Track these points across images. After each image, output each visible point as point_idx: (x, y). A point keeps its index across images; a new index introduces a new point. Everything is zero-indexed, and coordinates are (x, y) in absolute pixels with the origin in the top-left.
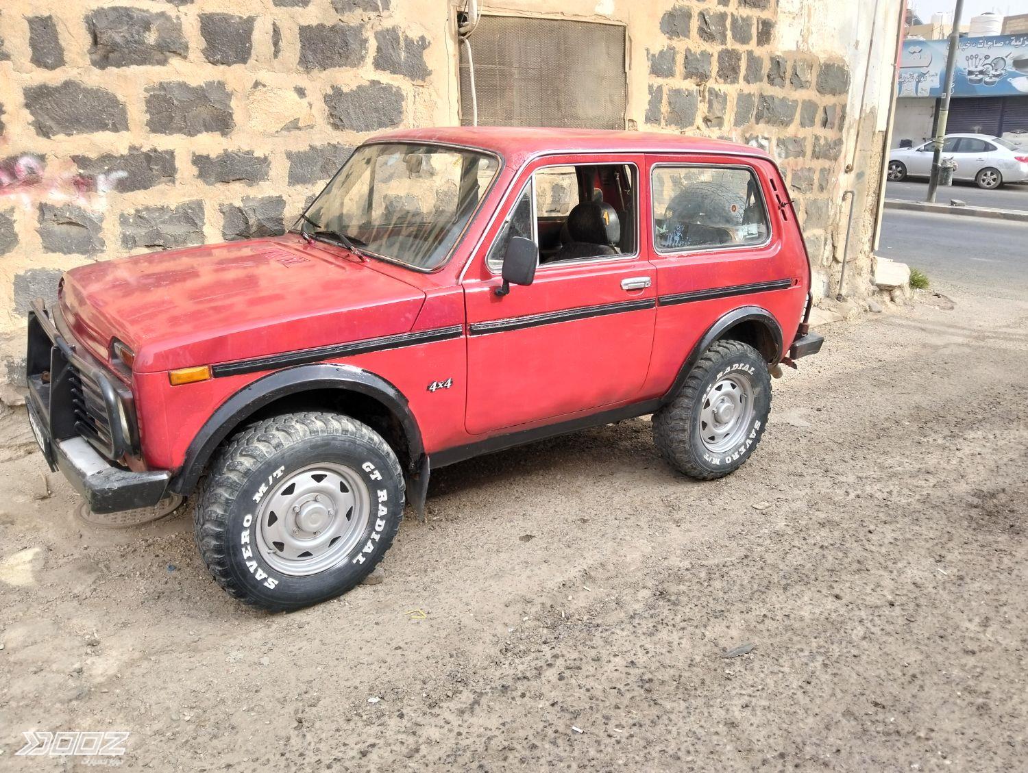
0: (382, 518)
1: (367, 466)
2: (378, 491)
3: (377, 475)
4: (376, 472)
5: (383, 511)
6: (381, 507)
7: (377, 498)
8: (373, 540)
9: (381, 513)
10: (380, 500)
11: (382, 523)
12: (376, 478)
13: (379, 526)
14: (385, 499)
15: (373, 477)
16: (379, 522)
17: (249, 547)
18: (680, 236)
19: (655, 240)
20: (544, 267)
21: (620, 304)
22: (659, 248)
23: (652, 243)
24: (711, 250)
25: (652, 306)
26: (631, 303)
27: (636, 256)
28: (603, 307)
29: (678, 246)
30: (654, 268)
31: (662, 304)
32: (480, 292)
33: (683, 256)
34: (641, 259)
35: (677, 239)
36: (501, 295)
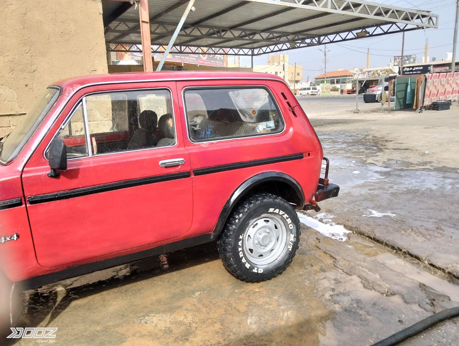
18: (211, 131)
19: (191, 134)
20: (95, 156)
21: (160, 177)
22: (195, 139)
23: (187, 136)
24: (237, 139)
25: (189, 176)
26: (170, 175)
27: (174, 145)
28: (145, 179)
29: (210, 138)
30: (187, 152)
31: (196, 174)
32: (35, 176)
33: (213, 143)
34: (178, 147)
35: (209, 133)
36: (52, 176)
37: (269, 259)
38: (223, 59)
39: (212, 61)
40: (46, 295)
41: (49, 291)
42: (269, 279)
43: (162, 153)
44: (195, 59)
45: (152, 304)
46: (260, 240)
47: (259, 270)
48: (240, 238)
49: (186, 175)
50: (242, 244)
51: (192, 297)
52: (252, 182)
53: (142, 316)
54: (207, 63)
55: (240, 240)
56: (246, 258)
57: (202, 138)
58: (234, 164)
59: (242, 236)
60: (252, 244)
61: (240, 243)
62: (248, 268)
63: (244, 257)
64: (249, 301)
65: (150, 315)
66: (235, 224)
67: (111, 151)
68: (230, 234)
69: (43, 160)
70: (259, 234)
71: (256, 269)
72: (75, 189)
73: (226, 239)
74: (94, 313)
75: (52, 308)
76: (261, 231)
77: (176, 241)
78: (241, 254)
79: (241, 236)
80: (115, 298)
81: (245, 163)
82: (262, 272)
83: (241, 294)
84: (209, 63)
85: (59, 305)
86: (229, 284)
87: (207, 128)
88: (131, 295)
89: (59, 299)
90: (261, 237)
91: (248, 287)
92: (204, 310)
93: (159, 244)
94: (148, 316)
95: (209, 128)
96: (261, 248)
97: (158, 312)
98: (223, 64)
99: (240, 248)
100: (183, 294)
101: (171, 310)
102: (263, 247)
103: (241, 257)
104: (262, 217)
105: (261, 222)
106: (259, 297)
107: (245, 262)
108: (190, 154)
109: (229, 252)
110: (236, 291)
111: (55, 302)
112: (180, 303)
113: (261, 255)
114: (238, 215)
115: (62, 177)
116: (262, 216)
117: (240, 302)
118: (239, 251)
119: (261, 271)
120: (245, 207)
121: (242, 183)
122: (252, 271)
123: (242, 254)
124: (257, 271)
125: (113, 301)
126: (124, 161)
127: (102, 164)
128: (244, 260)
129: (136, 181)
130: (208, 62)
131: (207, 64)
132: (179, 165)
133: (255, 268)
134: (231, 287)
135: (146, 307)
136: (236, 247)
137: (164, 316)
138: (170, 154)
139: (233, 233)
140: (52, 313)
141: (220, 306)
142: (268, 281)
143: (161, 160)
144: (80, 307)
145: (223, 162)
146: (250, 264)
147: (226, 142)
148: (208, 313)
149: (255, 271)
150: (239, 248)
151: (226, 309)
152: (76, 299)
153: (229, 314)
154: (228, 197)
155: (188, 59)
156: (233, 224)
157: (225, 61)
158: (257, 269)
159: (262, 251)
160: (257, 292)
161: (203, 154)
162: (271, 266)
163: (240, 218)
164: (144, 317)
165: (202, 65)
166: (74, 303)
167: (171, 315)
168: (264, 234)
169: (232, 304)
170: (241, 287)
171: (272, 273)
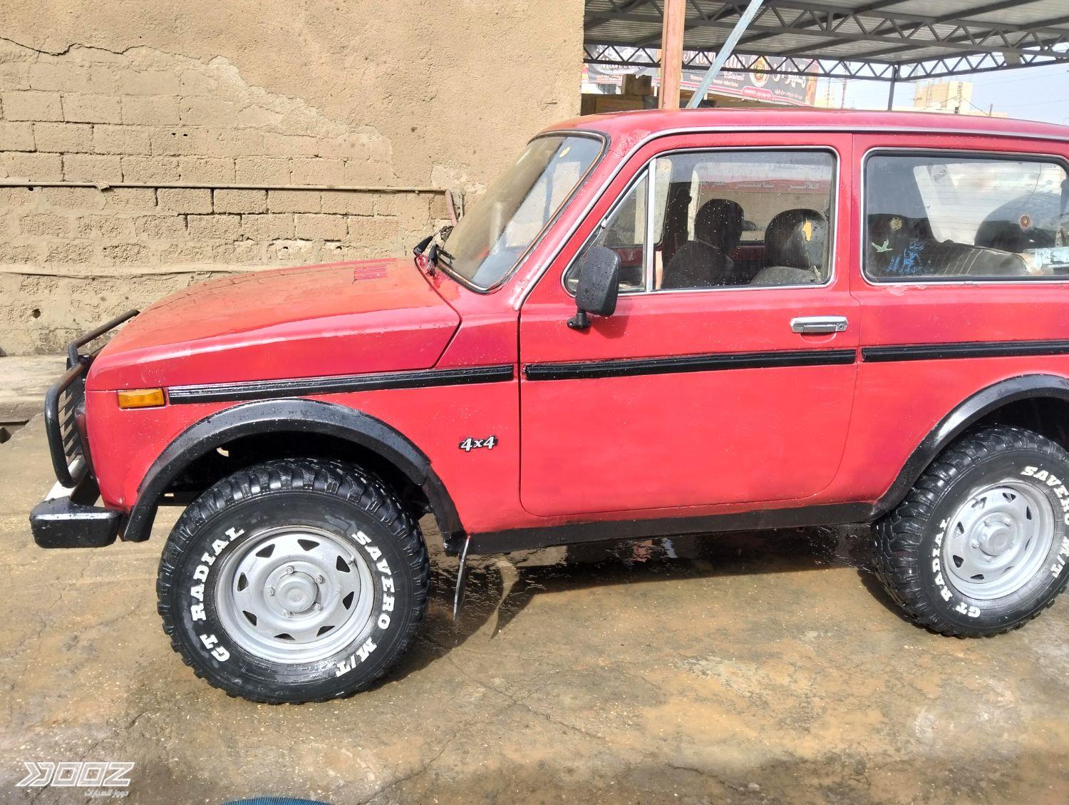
0: (198, 582)
1: (222, 655)
2: (204, 618)
3: (208, 641)
4: (209, 646)
5: (197, 592)
6: (201, 597)
7: (205, 609)
8: (212, 553)
9: (201, 588)
10: (201, 606)
11: (197, 576)
12: (209, 637)
13: (202, 572)
14: (194, 608)
15: (213, 639)
16: (204, 578)
17: (385, 589)
18: (915, 259)
19: (867, 262)
20: (659, 292)
21: (786, 354)
22: (875, 275)
23: (859, 266)
24: (974, 283)
25: (851, 361)
26: (809, 353)
27: (828, 284)
28: (755, 355)
29: (911, 274)
30: (856, 304)
31: (869, 359)
32: (544, 322)
33: (916, 289)
34: (837, 287)
35: (908, 262)
36: (576, 328)
37: (997, 587)
38: (806, 87)
39: (777, 92)
40: (479, 571)
41: (483, 566)
42: (989, 635)
43: (799, 301)
44: (737, 85)
45: (709, 636)
46: (986, 539)
47: (972, 609)
48: (941, 526)
49: (843, 358)
50: (943, 540)
51: (801, 640)
52: (999, 394)
53: (693, 657)
54: (764, 95)
55: (940, 530)
56: (946, 578)
57: (891, 273)
58: (960, 344)
59: (946, 522)
60: (962, 547)
61: (938, 539)
62: (947, 599)
63: (940, 573)
64: (943, 676)
65: (709, 658)
66: (936, 491)
67: (691, 285)
68: (920, 513)
69: (561, 291)
70: (983, 524)
71: (964, 605)
72: (613, 359)
73: (907, 522)
74: (587, 627)
75: (497, 600)
76: (991, 517)
77: (792, 507)
78: (937, 564)
79: (944, 521)
80: (624, 605)
81: (989, 346)
82: (977, 615)
83: (920, 657)
84: (769, 95)
85: (509, 596)
86: (885, 627)
87: (908, 249)
88: (658, 606)
89: (508, 584)
90: (989, 532)
91: (935, 644)
92: (835, 673)
93: (755, 506)
94: (707, 660)
95: (911, 250)
96: (982, 559)
97: (727, 656)
98: (804, 100)
99: (937, 549)
100: (776, 630)
101: (757, 658)
102: (988, 558)
103: (934, 571)
104: (1001, 485)
105: (994, 497)
106: (968, 671)
107: (942, 585)
108: (863, 309)
109: (909, 555)
110: (906, 647)
111: (500, 590)
112: (774, 646)
113: (980, 577)
114: (946, 471)
115: (592, 329)
116: (1002, 482)
117: (922, 675)
118: (934, 555)
119: (975, 613)
120: (968, 455)
121: (973, 393)
122: (953, 609)
123: (939, 566)
124: (966, 610)
125: (622, 613)
126: (719, 310)
127: (674, 311)
128: (939, 580)
129: (736, 357)
130: (766, 92)
131: (764, 97)
132: (834, 332)
133: (962, 603)
134: (893, 635)
135: (697, 640)
136: (928, 544)
137: (743, 667)
138: (817, 304)
139: (926, 512)
140: (499, 612)
141: (873, 673)
142: (984, 639)
143: (797, 316)
144: (553, 608)
145: (937, 338)
146: (952, 592)
147: (948, 289)
148: (846, 682)
149: (961, 609)
150: (935, 550)
151: (888, 681)
152: (540, 591)
153: (898, 695)
154: (933, 423)
155: (720, 85)
156: (930, 491)
157: (810, 93)
158: (966, 606)
159: (984, 566)
160: (962, 660)
161: (893, 313)
162: (1000, 606)
163: (951, 478)
164: (698, 660)
165: (752, 99)
166: (539, 599)
167: (757, 669)
168: (995, 528)
169: (902, 674)
170: (918, 641)
171: (1002, 623)
